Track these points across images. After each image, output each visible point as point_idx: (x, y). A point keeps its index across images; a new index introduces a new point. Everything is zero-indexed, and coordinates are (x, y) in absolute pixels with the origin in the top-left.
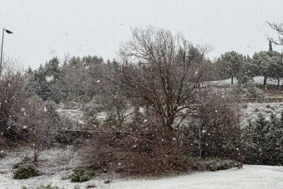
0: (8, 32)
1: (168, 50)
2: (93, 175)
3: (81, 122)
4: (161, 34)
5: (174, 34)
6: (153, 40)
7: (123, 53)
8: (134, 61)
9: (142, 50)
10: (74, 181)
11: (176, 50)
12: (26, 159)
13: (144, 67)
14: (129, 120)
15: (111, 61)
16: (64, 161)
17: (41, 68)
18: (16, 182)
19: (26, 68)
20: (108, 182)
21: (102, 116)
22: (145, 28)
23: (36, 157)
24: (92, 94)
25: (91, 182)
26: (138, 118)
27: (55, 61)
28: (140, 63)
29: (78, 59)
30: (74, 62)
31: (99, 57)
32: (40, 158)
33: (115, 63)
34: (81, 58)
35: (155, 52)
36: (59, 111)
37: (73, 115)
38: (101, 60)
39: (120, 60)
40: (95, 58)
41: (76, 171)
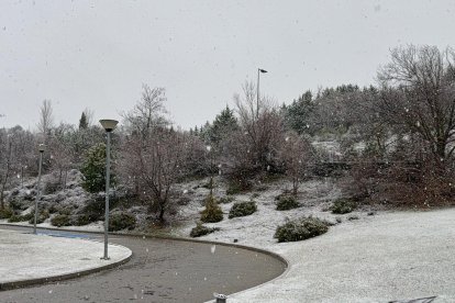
0: (263, 71)
1: (435, 69)
2: (354, 207)
3: (339, 154)
4: (425, 51)
5: (441, 50)
6: (416, 59)
7: (381, 78)
8: (394, 84)
9: (403, 72)
10: (334, 212)
11: (445, 67)
12: (286, 192)
13: (406, 91)
14: (392, 149)
15: (368, 87)
16: (323, 193)
17: (294, 103)
18: (279, 213)
19: (281, 105)
20: (372, 214)
21: (360, 147)
22: (406, 47)
23: (295, 189)
24: (348, 125)
25: (353, 214)
26: (401, 146)
27: (308, 95)
28: (401, 87)
29: (332, 89)
30: (328, 93)
31: (353, 85)
32: (299, 190)
33: (372, 89)
34: (335, 89)
35: (419, 72)
36: (315, 143)
37: (330, 147)
38: (357, 88)
39: (377, 86)
40: (350, 87)
41: (336, 203)
